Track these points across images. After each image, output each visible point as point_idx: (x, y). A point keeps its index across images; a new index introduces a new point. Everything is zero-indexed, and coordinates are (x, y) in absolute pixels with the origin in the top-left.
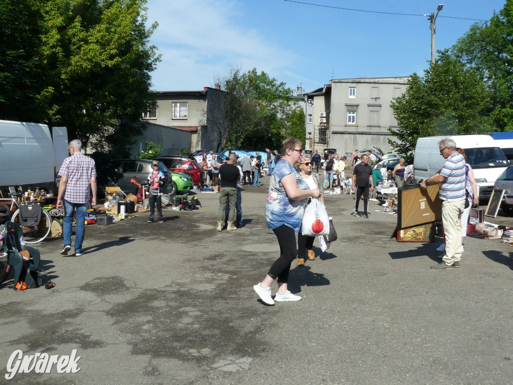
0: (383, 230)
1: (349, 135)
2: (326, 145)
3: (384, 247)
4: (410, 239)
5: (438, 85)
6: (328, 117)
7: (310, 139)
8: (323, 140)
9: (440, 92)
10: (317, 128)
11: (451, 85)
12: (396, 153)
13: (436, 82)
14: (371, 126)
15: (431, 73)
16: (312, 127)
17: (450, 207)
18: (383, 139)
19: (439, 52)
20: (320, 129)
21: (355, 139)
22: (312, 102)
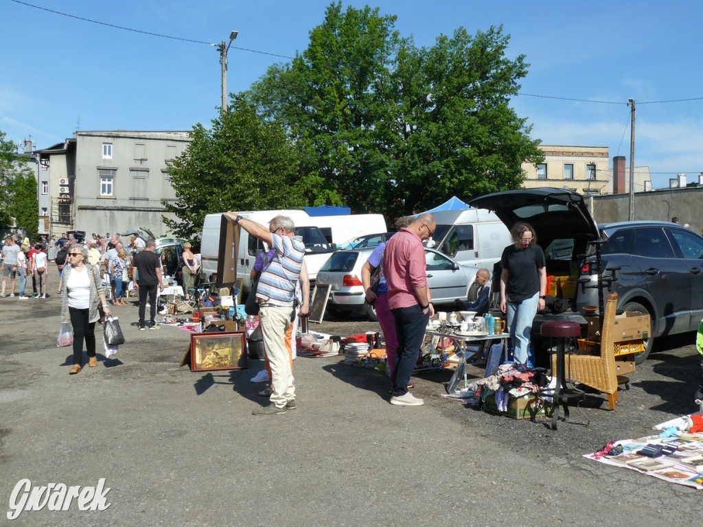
0: (167, 353)
1: (103, 211)
2: (69, 226)
3: (173, 383)
4: (210, 366)
5: (232, 141)
6: (71, 186)
7: (45, 217)
8: (65, 219)
9: (235, 151)
10: (56, 201)
11: (250, 142)
12: (174, 237)
13: (229, 137)
14: (134, 199)
15: (221, 124)
16: (48, 200)
17: (273, 317)
18: (152, 218)
19: (231, 95)
20: (59, 202)
21: (112, 217)
22: (48, 163)
